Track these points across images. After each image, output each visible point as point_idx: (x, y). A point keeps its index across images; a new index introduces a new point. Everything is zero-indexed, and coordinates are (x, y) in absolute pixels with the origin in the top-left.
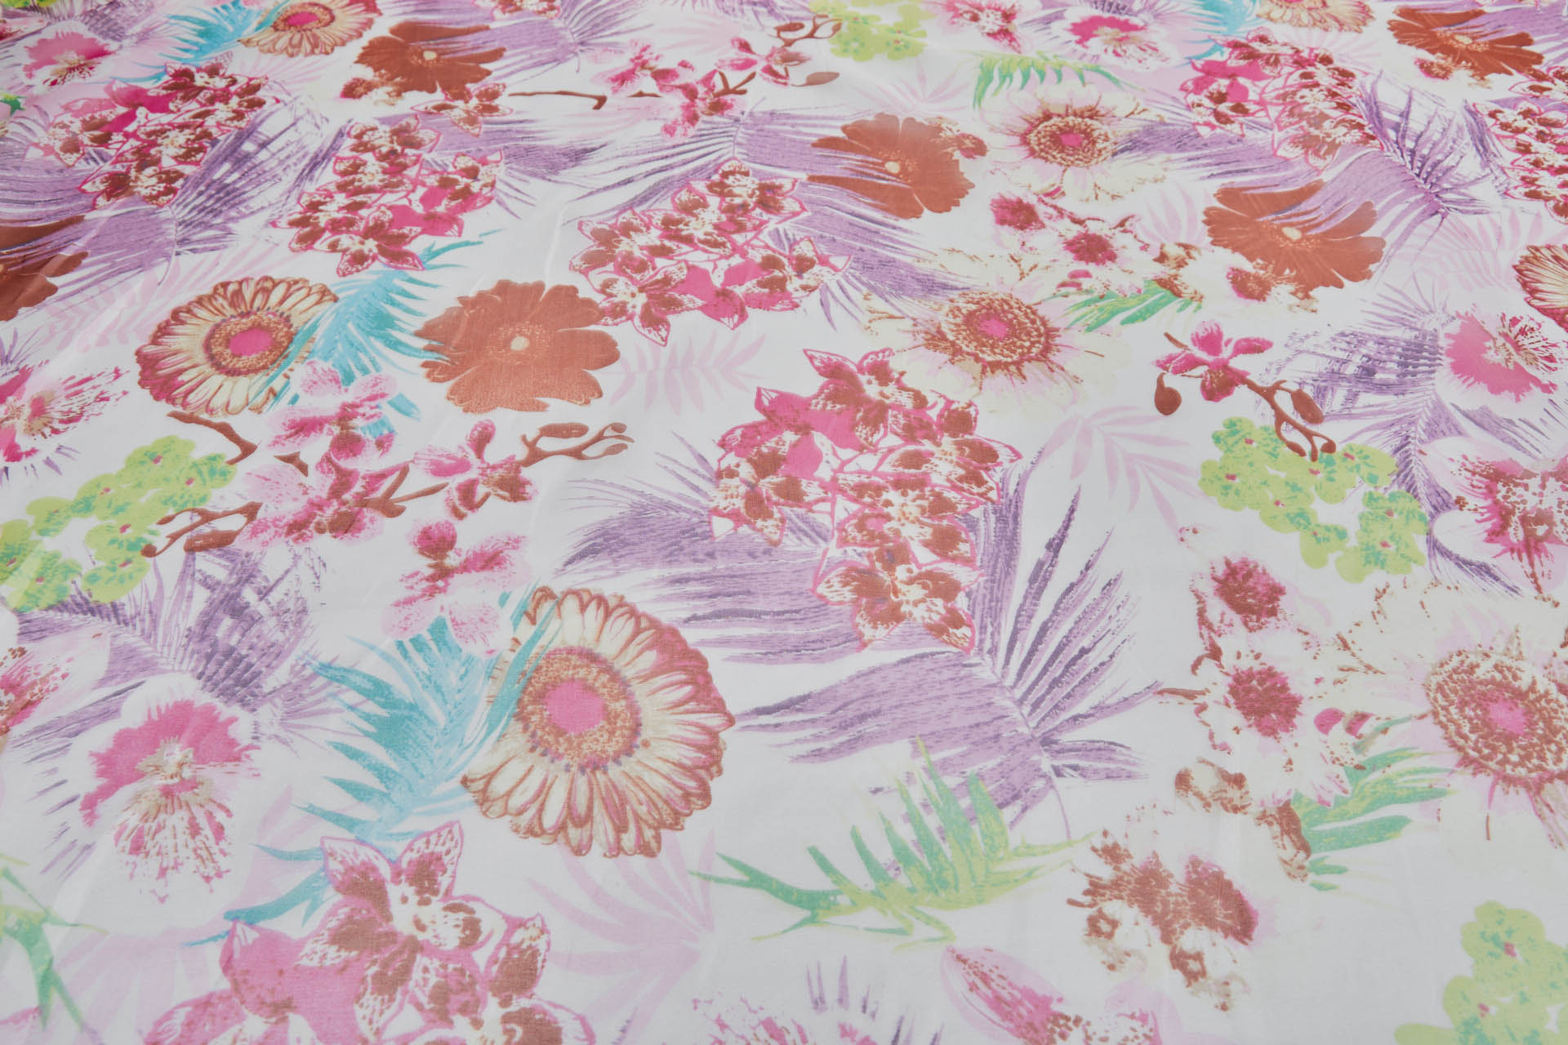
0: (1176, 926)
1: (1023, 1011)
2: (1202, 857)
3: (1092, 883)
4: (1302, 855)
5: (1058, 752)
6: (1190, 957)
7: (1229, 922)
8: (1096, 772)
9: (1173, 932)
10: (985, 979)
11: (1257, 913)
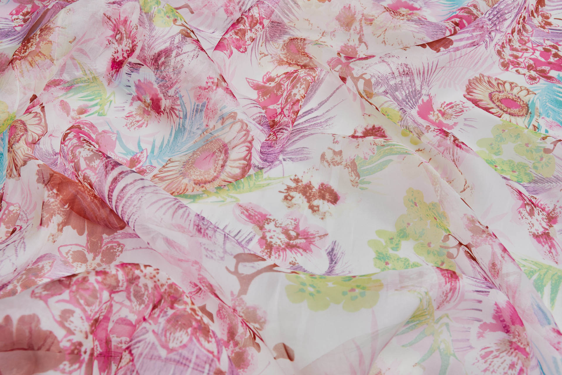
0: (313, 199)
1: (257, 217)
2: (325, 183)
3: (288, 187)
4: (357, 178)
5: (286, 154)
6: (315, 206)
7: (330, 199)
8: (297, 159)
9: (311, 200)
10: (247, 210)
11: (340, 197)
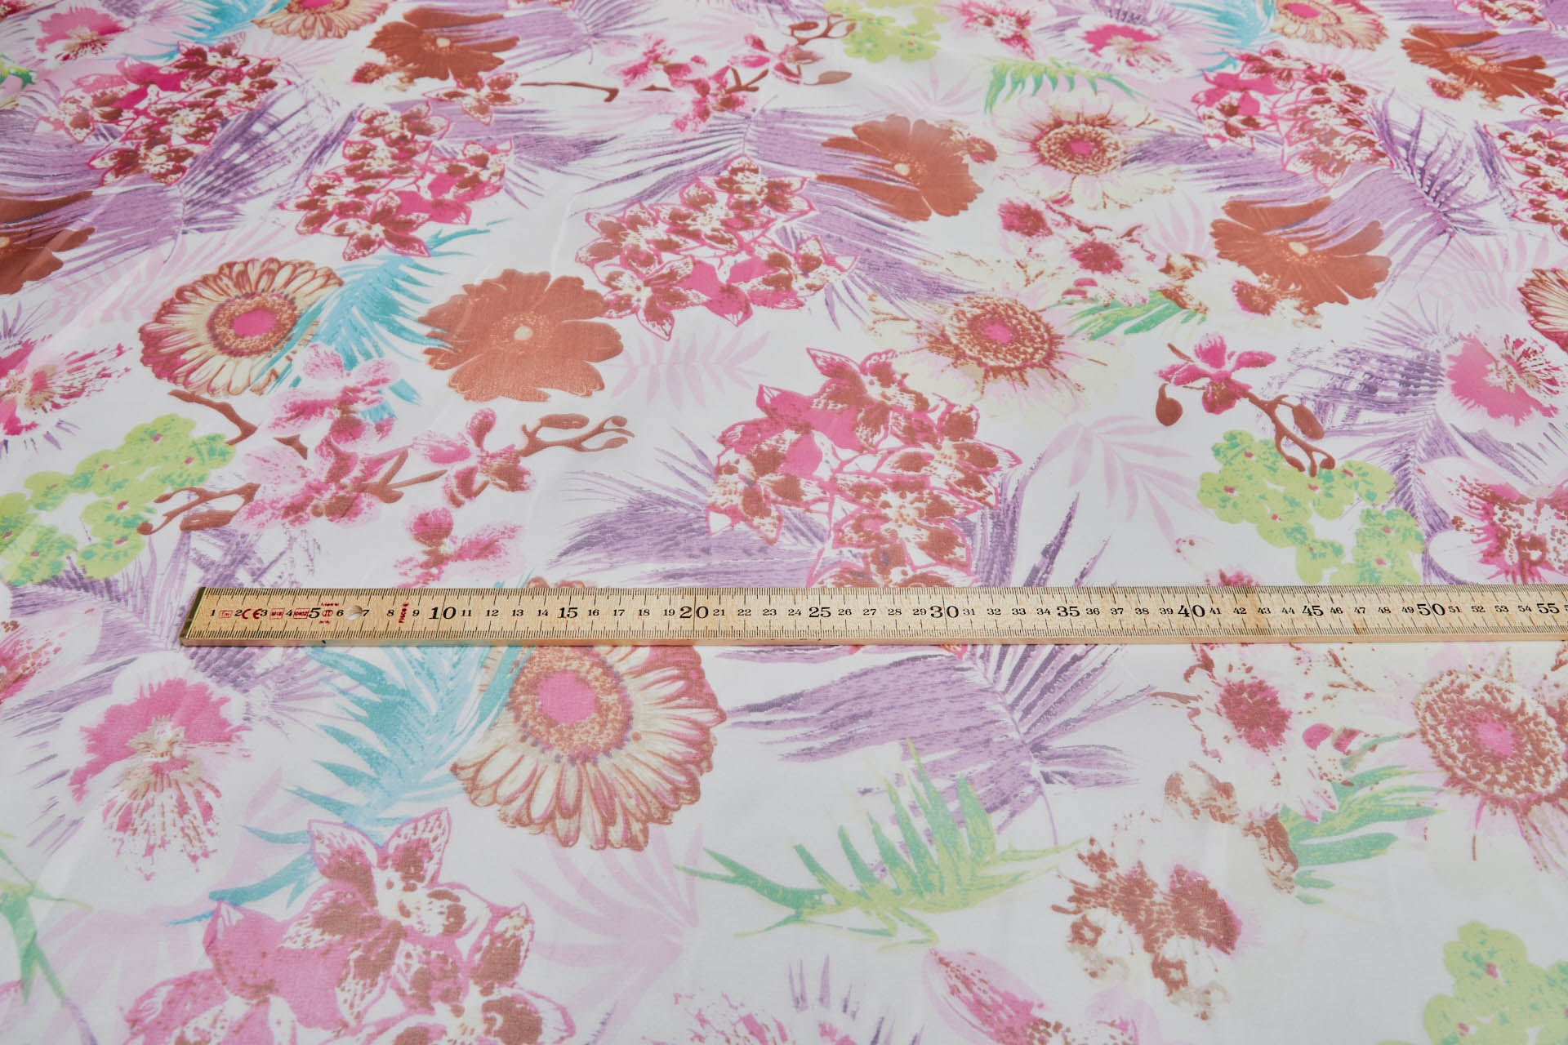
0: (1159, 934)
1: (1003, 1016)
2: (1189, 868)
3: (1078, 890)
4: (1289, 867)
5: (1048, 758)
6: (1174, 966)
7: (1212, 931)
8: (1086, 778)
9: (1157, 941)
10: (967, 982)
11: (1240, 923)
